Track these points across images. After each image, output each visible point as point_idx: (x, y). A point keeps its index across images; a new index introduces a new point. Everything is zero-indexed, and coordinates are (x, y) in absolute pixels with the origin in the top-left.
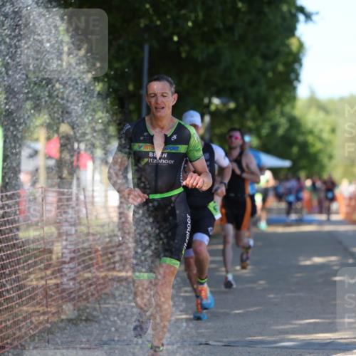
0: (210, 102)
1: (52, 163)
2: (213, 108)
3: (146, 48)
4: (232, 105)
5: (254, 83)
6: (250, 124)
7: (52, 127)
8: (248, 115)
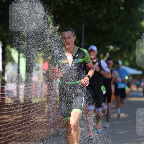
0: (109, 48)
1: (45, 72)
2: (110, 50)
3: (83, 26)
4: (118, 49)
5: (127, 40)
6: (125, 56)
7: (45, 58)
8: (124, 52)
